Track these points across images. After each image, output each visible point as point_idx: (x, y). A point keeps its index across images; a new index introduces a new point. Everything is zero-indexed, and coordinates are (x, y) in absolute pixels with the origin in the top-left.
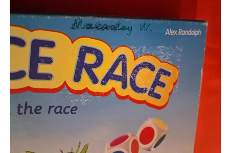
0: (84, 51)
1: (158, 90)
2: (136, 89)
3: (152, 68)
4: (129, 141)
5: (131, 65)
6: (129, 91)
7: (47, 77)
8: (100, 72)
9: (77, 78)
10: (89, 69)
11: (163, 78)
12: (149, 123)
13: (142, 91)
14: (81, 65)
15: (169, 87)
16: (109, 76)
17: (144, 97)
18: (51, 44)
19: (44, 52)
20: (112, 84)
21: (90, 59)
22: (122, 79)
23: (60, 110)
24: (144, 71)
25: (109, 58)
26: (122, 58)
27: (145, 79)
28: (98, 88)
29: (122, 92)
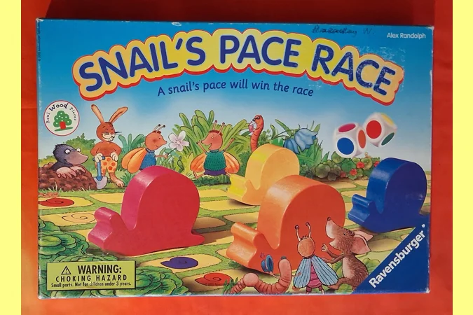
0: (320, 48)
1: (383, 86)
2: (362, 83)
3: (376, 66)
4: (356, 131)
6: (355, 84)
7: (294, 65)
8: (332, 65)
9: (314, 68)
10: (323, 61)
11: (387, 76)
12: (376, 117)
13: (368, 85)
14: (317, 58)
15: (394, 85)
16: (338, 69)
17: (370, 91)
18: (298, 43)
19: (294, 48)
20: (340, 76)
21: (324, 54)
22: (349, 72)
23: (301, 91)
24: (369, 68)
25: (339, 54)
26: (349, 55)
27: (370, 75)
28: (329, 78)
29: (349, 84)
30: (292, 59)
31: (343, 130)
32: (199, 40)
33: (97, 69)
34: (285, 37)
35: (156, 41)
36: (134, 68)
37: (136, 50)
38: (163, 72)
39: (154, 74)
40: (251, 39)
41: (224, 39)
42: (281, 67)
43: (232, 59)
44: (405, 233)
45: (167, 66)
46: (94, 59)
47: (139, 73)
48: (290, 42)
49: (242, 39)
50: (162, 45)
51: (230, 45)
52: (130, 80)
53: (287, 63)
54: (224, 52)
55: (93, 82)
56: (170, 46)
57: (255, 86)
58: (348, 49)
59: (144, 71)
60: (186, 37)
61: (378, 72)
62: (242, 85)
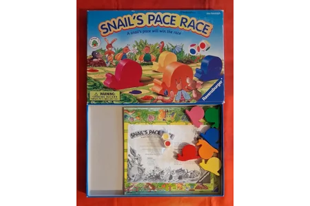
0: (183, 18)
1: (205, 31)
2: (198, 30)
3: (203, 24)
4: (197, 46)
5: (196, 23)
6: (195, 30)
7: (174, 24)
8: (187, 24)
9: (181, 25)
10: (184, 23)
11: (207, 27)
12: (203, 41)
13: (200, 31)
14: (182, 22)
15: (210, 30)
16: (189, 25)
17: (201, 33)
19: (174, 18)
20: (190, 28)
21: (184, 20)
22: (193, 26)
23: (176, 33)
24: (200, 25)
25: (189, 20)
26: (193, 21)
27: (201, 27)
28: (186, 28)
29: (193, 30)
30: (173, 22)
31: (192, 46)
32: (141, 16)
33: (107, 26)
34: (171, 15)
35: (126, 17)
36: (119, 26)
37: (120, 20)
38: (129, 27)
39: (126, 28)
40: (159, 15)
41: (149, 16)
42: (169, 25)
43: (152, 22)
44: (215, 81)
45: (130, 25)
46: (106, 23)
47: (121, 27)
48: (172, 17)
49: (156, 15)
50: (129, 18)
51: (151, 18)
52: (118, 30)
53: (171, 24)
54: (150, 20)
55: (105, 31)
56: (131, 18)
57: (161, 31)
58: (193, 18)
59: (123, 27)
60: (136, 15)
61: (203, 26)
62: (157, 31)
